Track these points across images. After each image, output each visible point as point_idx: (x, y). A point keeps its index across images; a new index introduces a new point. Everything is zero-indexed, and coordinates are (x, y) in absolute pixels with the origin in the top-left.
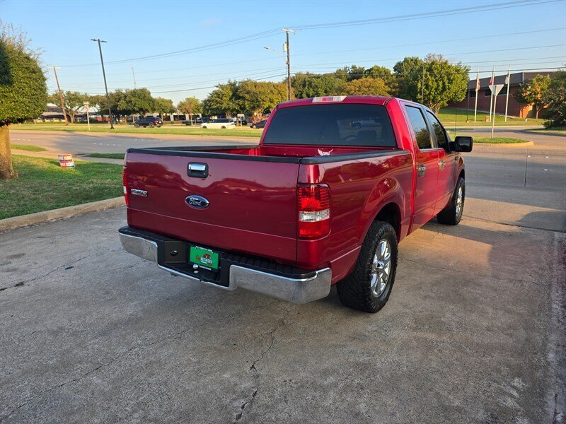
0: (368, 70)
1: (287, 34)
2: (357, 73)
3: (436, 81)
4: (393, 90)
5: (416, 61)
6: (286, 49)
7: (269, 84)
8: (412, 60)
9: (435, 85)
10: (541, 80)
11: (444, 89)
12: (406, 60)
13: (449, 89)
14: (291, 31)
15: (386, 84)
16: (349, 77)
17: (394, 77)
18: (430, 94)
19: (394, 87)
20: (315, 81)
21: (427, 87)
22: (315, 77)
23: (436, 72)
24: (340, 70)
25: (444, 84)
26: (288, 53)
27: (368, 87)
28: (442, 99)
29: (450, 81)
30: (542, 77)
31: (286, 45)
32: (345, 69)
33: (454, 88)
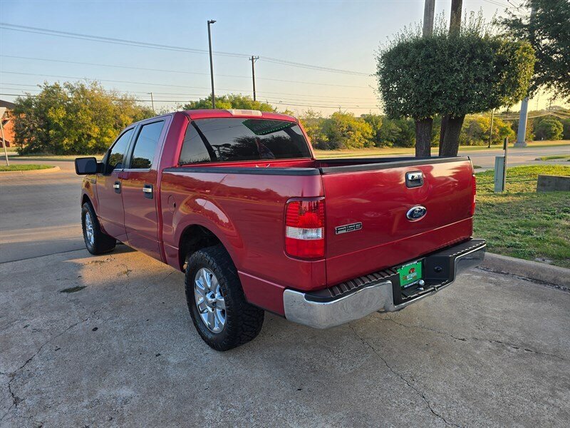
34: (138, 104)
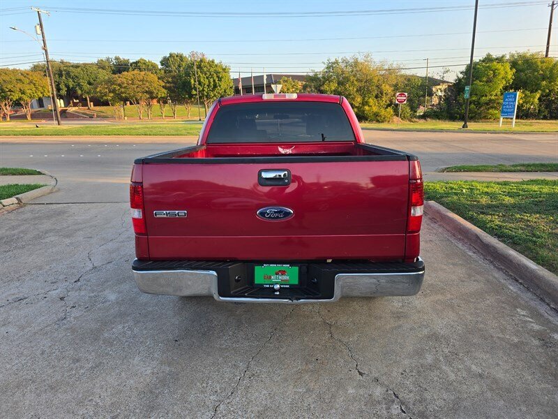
0: (134, 63)
1: (39, 14)
2: (122, 65)
3: (207, 78)
4: (168, 85)
5: (181, 57)
6: (39, 32)
7: (14, 71)
8: (177, 56)
9: (207, 83)
10: (286, 81)
11: (215, 86)
12: (171, 55)
13: (220, 86)
14: (43, 12)
15: (159, 79)
16: (113, 68)
17: (163, 71)
18: (203, 90)
19: (168, 82)
20: (74, 72)
21: (200, 84)
22: (72, 66)
23: (205, 69)
24: (102, 60)
25: (214, 81)
26: (43, 37)
27: (142, 81)
28: (215, 96)
29: (220, 79)
30: (286, 79)
31: (38, 27)
32: (108, 59)
33: (223, 85)
34: (403, 72)
